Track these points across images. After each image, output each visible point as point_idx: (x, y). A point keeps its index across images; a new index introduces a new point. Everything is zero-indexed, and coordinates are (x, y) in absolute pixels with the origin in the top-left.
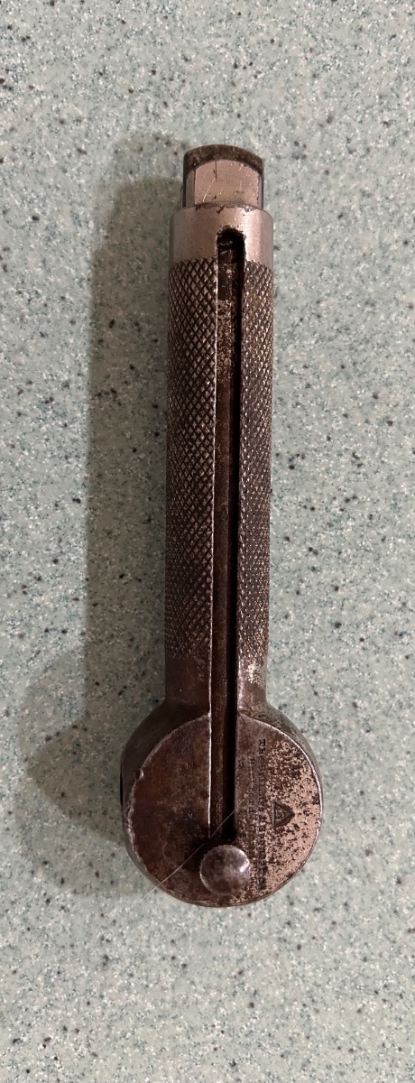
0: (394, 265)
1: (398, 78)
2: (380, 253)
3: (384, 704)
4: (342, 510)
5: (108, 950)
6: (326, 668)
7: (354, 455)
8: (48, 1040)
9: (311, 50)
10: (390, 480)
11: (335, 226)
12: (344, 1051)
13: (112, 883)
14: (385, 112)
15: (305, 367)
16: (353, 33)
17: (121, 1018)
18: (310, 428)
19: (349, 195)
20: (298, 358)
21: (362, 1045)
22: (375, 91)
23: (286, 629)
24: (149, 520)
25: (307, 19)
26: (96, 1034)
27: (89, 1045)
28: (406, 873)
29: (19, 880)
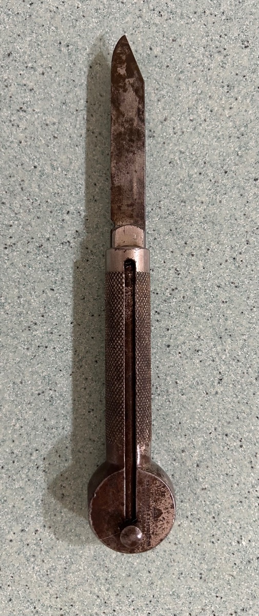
0: (194, 184)
1: (197, 100)
2: (188, 178)
3: (190, 383)
4: (170, 294)
5: (64, 491)
6: (163, 365)
7: (176, 269)
8: (37, 531)
9: (157, 89)
10: (193, 281)
11: (168, 167)
12: (172, 544)
13: (66, 460)
14: (191, 115)
15: (154, 230)
16: (176, 81)
17: (70, 522)
18: (156, 257)
19: (174, 153)
20: (150, 226)
21: (180, 542)
22: (186, 106)
24: (84, 298)
25: (155, 76)
26: (58, 529)
27: (55, 534)
28: (201, 462)
29: (25, 457)
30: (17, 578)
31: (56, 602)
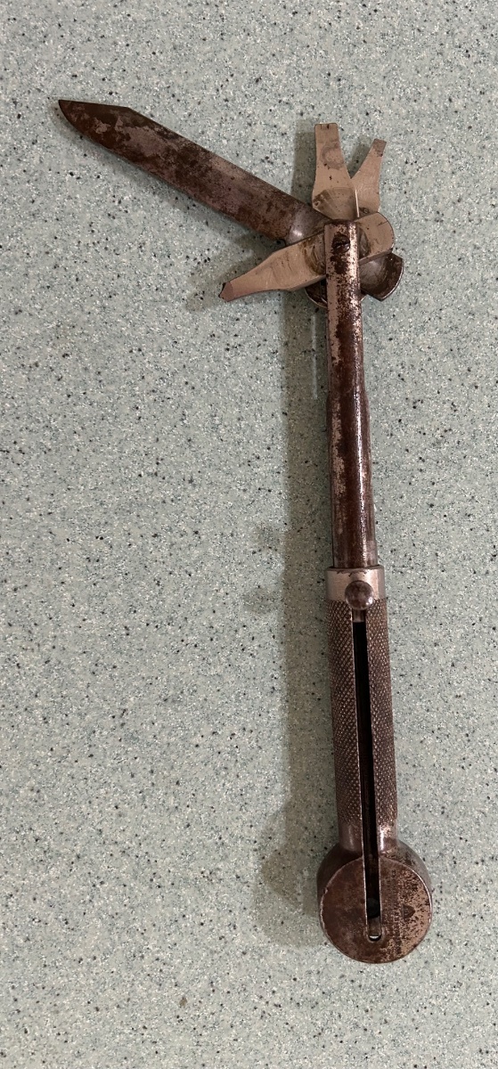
0: (489, 292)
2: (481, 284)
3: (454, 556)
4: (442, 436)
6: (422, 530)
7: (452, 404)
8: (233, 734)
9: (453, 157)
10: (473, 421)
11: (457, 265)
12: (410, 765)
15: (429, 348)
16: (479, 149)
18: (428, 385)
19: (466, 247)
21: (421, 763)
22: (488, 186)
23: (400, 505)
25: (452, 138)
26: (262, 735)
27: (257, 741)
28: (458, 660)
29: (228, 635)
30: (200, 797)
31: (249, 832)
